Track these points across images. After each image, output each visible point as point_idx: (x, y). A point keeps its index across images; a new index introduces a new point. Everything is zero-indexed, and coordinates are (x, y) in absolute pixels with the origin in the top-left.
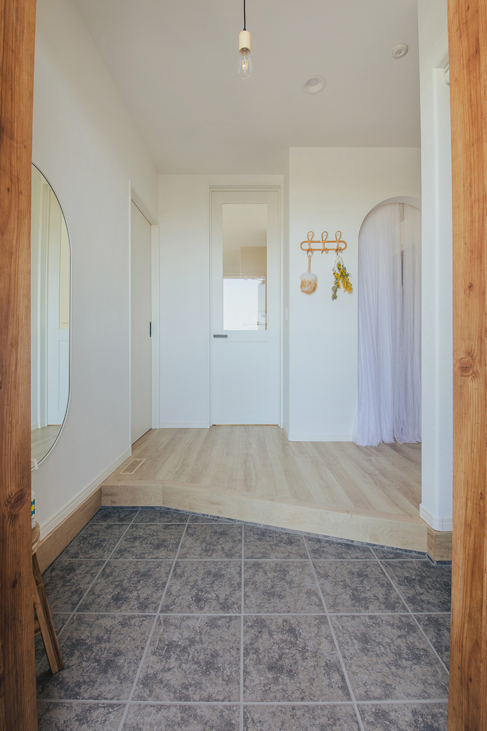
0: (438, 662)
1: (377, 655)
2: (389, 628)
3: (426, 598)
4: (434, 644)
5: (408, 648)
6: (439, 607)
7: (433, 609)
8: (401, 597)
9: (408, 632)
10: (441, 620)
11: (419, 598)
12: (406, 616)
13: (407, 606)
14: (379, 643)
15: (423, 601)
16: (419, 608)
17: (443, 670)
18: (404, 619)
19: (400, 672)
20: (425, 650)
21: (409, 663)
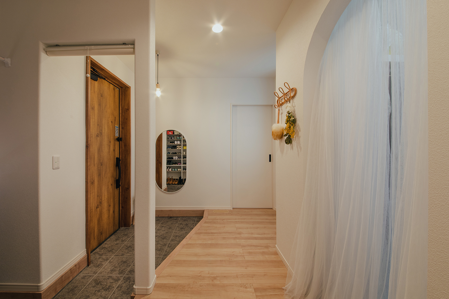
0: (107, 274)
1: (119, 263)
2: (124, 268)
3: (127, 283)
4: (112, 276)
5: (116, 270)
6: (121, 285)
7: (122, 283)
8: (132, 276)
9: (120, 272)
10: (117, 282)
11: (129, 281)
12: (125, 274)
13: (128, 276)
14: (122, 264)
15: (126, 281)
16: (125, 279)
17: (105, 274)
18: (124, 273)
19: (112, 266)
20: (112, 273)
21: (112, 268)
